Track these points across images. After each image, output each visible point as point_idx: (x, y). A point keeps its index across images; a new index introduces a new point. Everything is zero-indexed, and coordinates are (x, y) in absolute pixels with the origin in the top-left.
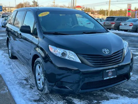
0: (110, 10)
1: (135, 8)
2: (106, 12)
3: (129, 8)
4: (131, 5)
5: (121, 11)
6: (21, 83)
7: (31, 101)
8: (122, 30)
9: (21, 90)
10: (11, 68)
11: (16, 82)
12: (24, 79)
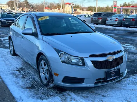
0: (98, 7)
1: (121, 5)
2: (94, 8)
3: (115, 5)
4: (116, 1)
5: (107, 8)
6: (14, 73)
7: (24, 88)
8: (108, 25)
9: (14, 79)
10: (3, 61)
11: (9, 73)
12: (16, 69)
